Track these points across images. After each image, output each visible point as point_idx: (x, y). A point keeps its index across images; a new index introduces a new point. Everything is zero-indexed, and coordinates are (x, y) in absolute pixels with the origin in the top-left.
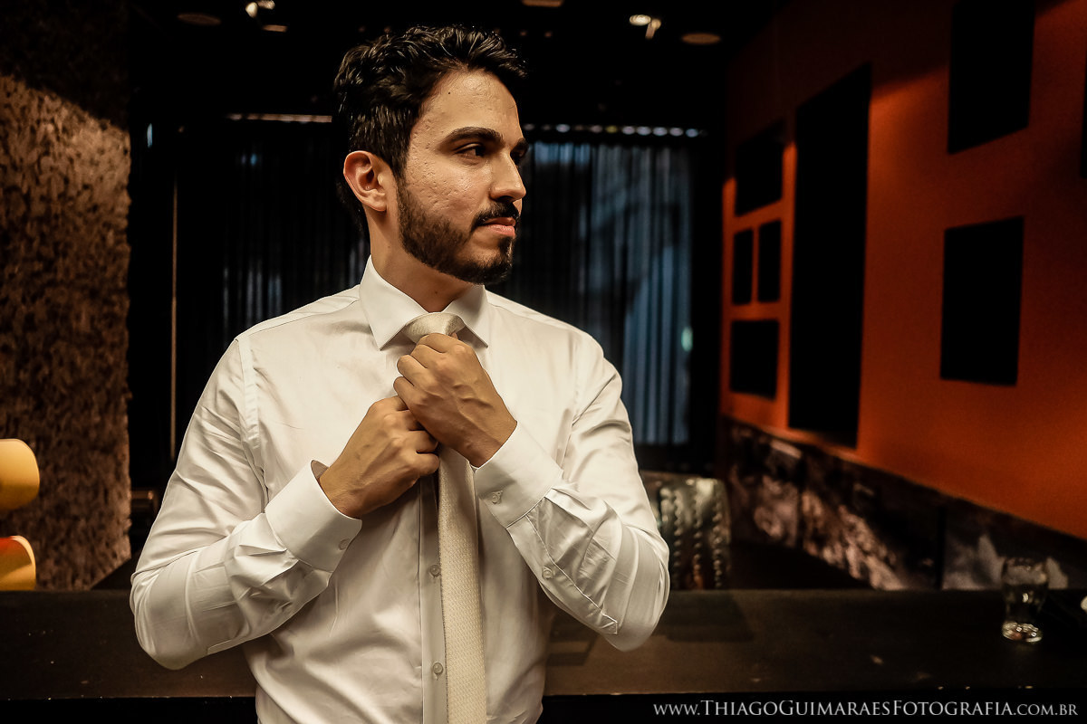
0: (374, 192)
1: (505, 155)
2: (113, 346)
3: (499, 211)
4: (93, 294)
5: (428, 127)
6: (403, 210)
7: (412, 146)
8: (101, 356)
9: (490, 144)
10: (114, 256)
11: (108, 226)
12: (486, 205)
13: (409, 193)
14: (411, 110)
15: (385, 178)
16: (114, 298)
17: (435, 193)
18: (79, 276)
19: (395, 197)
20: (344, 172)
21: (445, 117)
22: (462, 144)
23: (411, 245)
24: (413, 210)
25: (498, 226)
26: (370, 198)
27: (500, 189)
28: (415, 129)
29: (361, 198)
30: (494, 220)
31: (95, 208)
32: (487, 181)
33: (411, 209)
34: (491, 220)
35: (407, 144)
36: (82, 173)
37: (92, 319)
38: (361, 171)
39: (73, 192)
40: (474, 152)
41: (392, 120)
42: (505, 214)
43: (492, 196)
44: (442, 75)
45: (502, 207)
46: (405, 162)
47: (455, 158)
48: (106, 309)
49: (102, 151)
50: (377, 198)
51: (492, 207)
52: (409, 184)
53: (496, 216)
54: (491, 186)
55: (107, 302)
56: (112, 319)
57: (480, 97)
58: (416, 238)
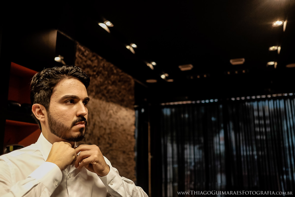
0: (41, 116)
1: (81, 102)
2: (130, 166)
3: (79, 120)
4: (124, 152)
5: (56, 95)
6: (49, 121)
7: (51, 101)
8: (126, 169)
9: (75, 100)
10: (130, 142)
11: (128, 135)
12: (75, 118)
13: (50, 116)
14: (50, 90)
15: (44, 111)
16: (130, 153)
17: (59, 116)
18: (120, 148)
19: (47, 117)
20: (32, 110)
21: (61, 92)
22: (66, 100)
23: (53, 131)
24: (52, 121)
25: (79, 125)
26: (40, 118)
27: (79, 113)
28: (52, 96)
29: (37, 118)
30: (78, 122)
31: (124, 130)
32: (75, 111)
33: (52, 120)
34: (77, 123)
35: (50, 101)
36: (120, 122)
37: (124, 159)
38: (37, 110)
39: (118, 126)
40: (69, 102)
41: (45, 94)
42: (82, 120)
43: (77, 115)
44: (60, 80)
45: (80, 118)
46: (49, 106)
47: (64, 104)
48: (128, 156)
49: (126, 116)
50: (42, 118)
51: (77, 119)
52: (50, 113)
53: (79, 121)
54: (76, 112)
55: (128, 154)
56: (130, 159)
57: (72, 86)
58: (54, 129)
